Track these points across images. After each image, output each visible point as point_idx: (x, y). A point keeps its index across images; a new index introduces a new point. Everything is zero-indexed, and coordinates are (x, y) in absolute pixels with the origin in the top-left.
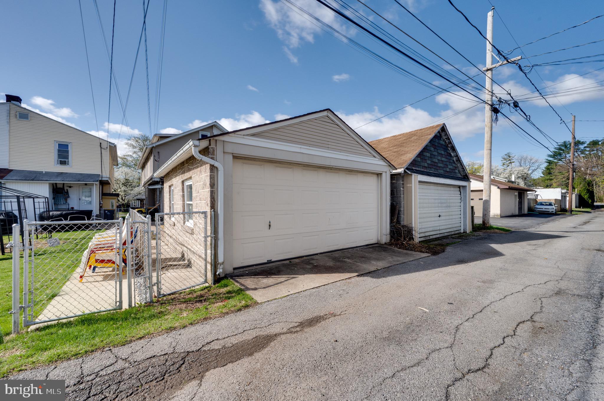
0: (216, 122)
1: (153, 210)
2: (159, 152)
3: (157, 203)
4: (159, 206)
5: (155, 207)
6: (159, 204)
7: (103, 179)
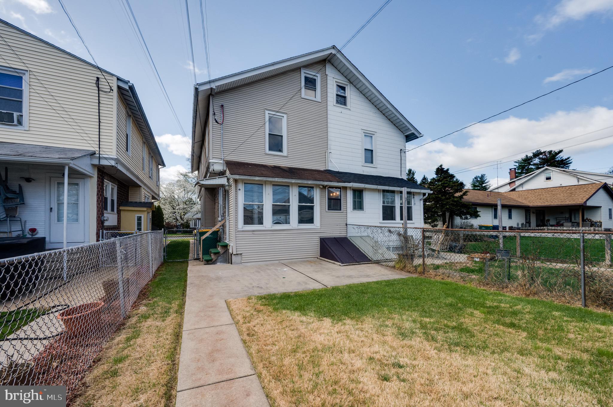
0: (334, 47)
1: (211, 234)
2: (222, 106)
3: (220, 219)
4: (223, 226)
5: (214, 229)
6: (222, 222)
7: (104, 162)
